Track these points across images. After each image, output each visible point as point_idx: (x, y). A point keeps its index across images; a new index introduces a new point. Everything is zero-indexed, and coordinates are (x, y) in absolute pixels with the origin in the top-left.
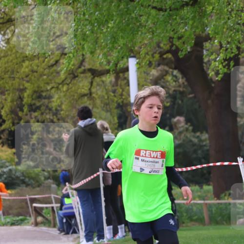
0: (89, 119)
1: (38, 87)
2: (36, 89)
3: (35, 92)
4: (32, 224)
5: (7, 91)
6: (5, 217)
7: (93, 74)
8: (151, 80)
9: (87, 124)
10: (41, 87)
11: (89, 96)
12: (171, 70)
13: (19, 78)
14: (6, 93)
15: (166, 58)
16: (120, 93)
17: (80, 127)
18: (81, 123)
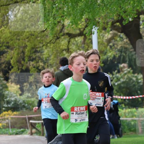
0: (67, 66)
1: (35, 45)
2: (34, 47)
3: (33, 48)
4: (29, 134)
5: (15, 47)
6: (12, 129)
7: (69, 37)
8: (106, 40)
9: (66, 69)
10: (37, 45)
11: (67, 50)
12: (119, 34)
13: (22, 39)
14: (14, 49)
15: (116, 26)
16: (86, 49)
17: (61, 71)
18: (62, 68)
